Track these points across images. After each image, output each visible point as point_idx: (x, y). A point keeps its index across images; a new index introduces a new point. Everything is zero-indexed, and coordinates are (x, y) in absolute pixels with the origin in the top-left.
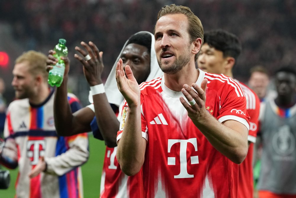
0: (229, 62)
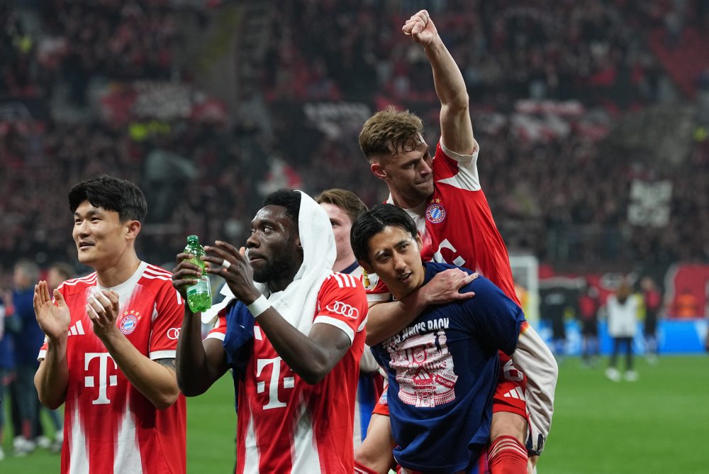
0: (131, 229)
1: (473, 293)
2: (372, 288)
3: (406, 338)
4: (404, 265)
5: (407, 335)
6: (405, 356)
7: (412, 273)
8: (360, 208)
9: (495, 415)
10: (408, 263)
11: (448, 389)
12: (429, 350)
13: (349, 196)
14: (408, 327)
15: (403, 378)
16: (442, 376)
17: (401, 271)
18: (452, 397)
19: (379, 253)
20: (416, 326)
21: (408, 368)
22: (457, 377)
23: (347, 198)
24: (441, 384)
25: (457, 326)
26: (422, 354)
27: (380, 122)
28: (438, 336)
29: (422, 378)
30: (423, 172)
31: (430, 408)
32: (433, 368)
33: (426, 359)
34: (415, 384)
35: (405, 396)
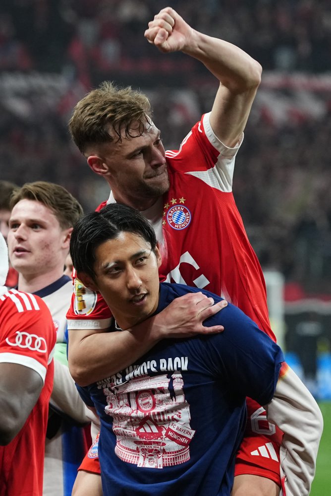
1: (222, 327)
2: (87, 312)
3: (130, 379)
4: (140, 282)
5: (131, 375)
6: (126, 401)
7: (148, 294)
8: (72, 207)
9: (237, 479)
10: (145, 281)
11: (181, 447)
12: (159, 397)
13: (57, 191)
14: (133, 365)
15: (122, 429)
16: (175, 430)
17: (135, 290)
18: (186, 457)
19: (108, 265)
20: (144, 364)
21: (131, 417)
22: (193, 432)
23: (55, 194)
24: (173, 439)
25: (199, 368)
26: (150, 400)
27: (95, 102)
28: (172, 380)
29: (148, 430)
30: (155, 162)
31: (156, 469)
32: (164, 420)
33: (154, 406)
34: (138, 438)
35: (124, 452)
